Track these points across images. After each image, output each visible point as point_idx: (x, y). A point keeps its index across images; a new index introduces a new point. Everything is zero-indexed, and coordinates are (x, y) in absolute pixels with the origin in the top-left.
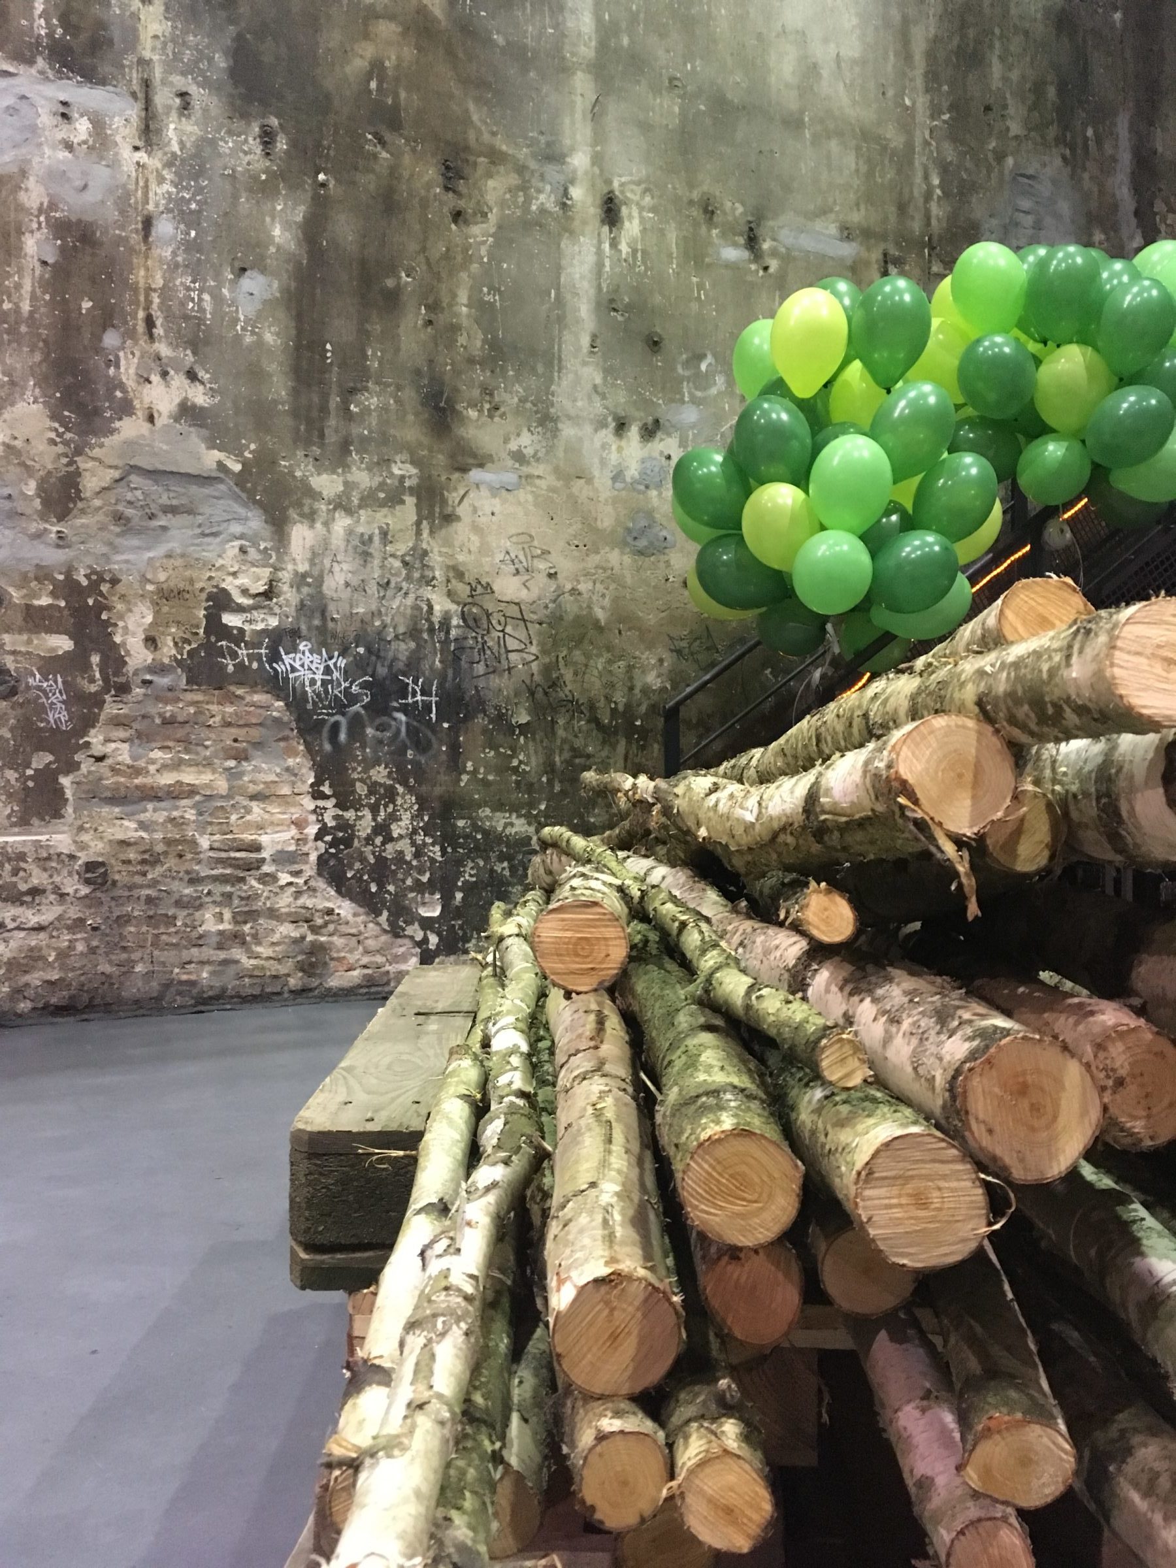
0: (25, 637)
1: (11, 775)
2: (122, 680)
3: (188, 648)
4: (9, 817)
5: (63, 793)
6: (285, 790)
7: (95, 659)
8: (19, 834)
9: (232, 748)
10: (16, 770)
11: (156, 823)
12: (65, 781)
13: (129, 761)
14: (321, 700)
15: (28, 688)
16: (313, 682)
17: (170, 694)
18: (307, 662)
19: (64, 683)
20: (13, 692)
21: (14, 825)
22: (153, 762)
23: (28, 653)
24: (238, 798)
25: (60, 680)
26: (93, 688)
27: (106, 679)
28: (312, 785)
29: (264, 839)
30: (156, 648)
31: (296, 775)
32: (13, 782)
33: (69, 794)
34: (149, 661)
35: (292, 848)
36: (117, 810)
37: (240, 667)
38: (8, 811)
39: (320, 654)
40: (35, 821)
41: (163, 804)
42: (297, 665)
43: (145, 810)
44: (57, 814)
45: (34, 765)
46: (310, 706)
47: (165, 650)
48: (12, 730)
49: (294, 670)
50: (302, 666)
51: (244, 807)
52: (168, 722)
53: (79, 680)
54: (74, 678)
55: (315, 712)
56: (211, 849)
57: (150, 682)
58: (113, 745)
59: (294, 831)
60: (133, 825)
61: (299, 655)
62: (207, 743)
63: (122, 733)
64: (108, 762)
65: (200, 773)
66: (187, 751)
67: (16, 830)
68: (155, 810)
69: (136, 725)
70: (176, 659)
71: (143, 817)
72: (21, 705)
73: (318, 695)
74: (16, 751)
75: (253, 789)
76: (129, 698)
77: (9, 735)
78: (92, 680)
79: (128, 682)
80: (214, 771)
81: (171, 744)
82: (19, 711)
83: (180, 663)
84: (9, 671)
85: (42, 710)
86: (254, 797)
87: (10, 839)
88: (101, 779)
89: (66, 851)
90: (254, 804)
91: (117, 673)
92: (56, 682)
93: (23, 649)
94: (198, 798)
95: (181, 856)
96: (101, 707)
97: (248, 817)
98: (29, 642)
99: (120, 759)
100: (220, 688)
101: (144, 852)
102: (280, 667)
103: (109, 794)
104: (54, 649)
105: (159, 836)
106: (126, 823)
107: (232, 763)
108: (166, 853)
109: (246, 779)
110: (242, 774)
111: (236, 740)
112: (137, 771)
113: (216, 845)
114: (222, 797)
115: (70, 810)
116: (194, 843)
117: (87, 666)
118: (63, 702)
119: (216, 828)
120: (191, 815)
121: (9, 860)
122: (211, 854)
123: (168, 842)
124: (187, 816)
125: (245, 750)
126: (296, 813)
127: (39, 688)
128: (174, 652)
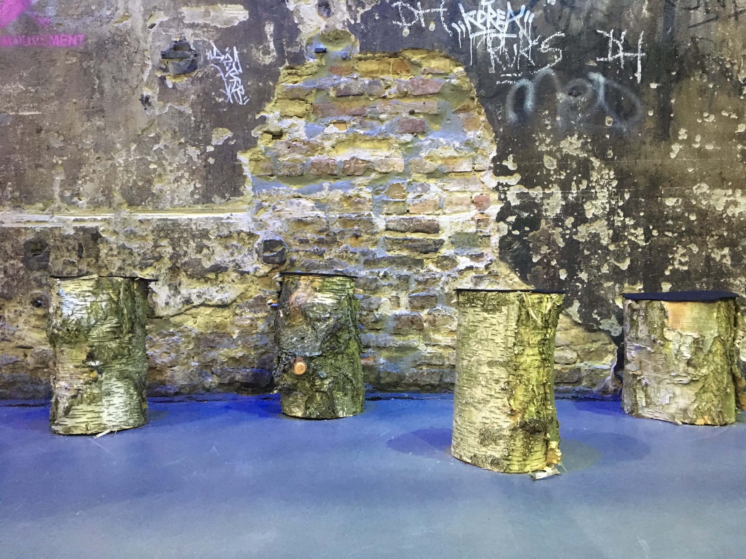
0: (202, 9)
1: (193, 152)
2: (295, 50)
3: (361, 11)
4: (192, 194)
5: (242, 170)
6: (466, 166)
7: (269, 29)
8: (203, 211)
9: (409, 121)
10: (198, 147)
11: (332, 202)
12: (244, 158)
13: (304, 137)
14: (505, 63)
15: (206, 62)
16: (496, 42)
17: (344, 64)
18: (490, 19)
19: (241, 55)
20: (193, 67)
21: (196, 202)
22: (328, 137)
23: (206, 26)
24: (415, 176)
25: (236, 52)
26: (268, 60)
27: (280, 49)
28: (494, 160)
29: (443, 220)
30: (329, 14)
31: (476, 149)
32: (195, 159)
33: (247, 170)
34: (323, 28)
35: (473, 229)
36: (295, 188)
37: (417, 30)
38: (191, 188)
39: (505, 9)
40: (217, 199)
41: (338, 182)
42: (478, 24)
43: (321, 189)
44: (236, 192)
45: (214, 142)
46: (492, 71)
47: (339, 15)
48: (192, 106)
49: (474, 29)
50: (485, 24)
51: (422, 185)
52: (343, 95)
53: (254, 51)
54: (249, 51)
55: (497, 76)
56: (387, 229)
57: (325, 51)
58: (289, 121)
59: (474, 212)
60: (310, 204)
61: (481, 12)
62: (382, 116)
63: (298, 108)
64: (285, 138)
65: (376, 148)
66: (362, 125)
67: (199, 207)
68: (331, 188)
69: (311, 99)
70: (349, 25)
71: (318, 195)
72: (201, 79)
73: (502, 57)
74: (197, 128)
75: (430, 166)
76: (302, 70)
77: (190, 111)
78: (267, 52)
79: (301, 52)
80: (390, 147)
81: (346, 118)
82: (199, 86)
83: (353, 28)
84: (188, 44)
85: (219, 85)
86: (431, 175)
87: (194, 216)
88: (278, 156)
89: (246, 229)
90: (432, 182)
91: (292, 42)
92: (232, 55)
93: (201, 21)
94: (373, 175)
95: (357, 237)
96: (276, 81)
97: (425, 196)
98: (207, 14)
99: (296, 135)
100: (395, 55)
101: (321, 232)
102: (459, 27)
103: (285, 171)
104: (230, 20)
105: (335, 215)
106: (303, 201)
107: (408, 137)
108: (342, 233)
109: (423, 154)
110: (419, 149)
111: (412, 113)
112: (313, 148)
113: (392, 225)
114: (399, 174)
115: (248, 188)
116: (370, 222)
117: (261, 38)
118: (239, 76)
119: (393, 208)
120: (366, 193)
121: (194, 237)
122: (387, 235)
123: (345, 221)
124: (363, 194)
125: (422, 123)
126: (476, 191)
127: (217, 62)
128: (347, 16)
